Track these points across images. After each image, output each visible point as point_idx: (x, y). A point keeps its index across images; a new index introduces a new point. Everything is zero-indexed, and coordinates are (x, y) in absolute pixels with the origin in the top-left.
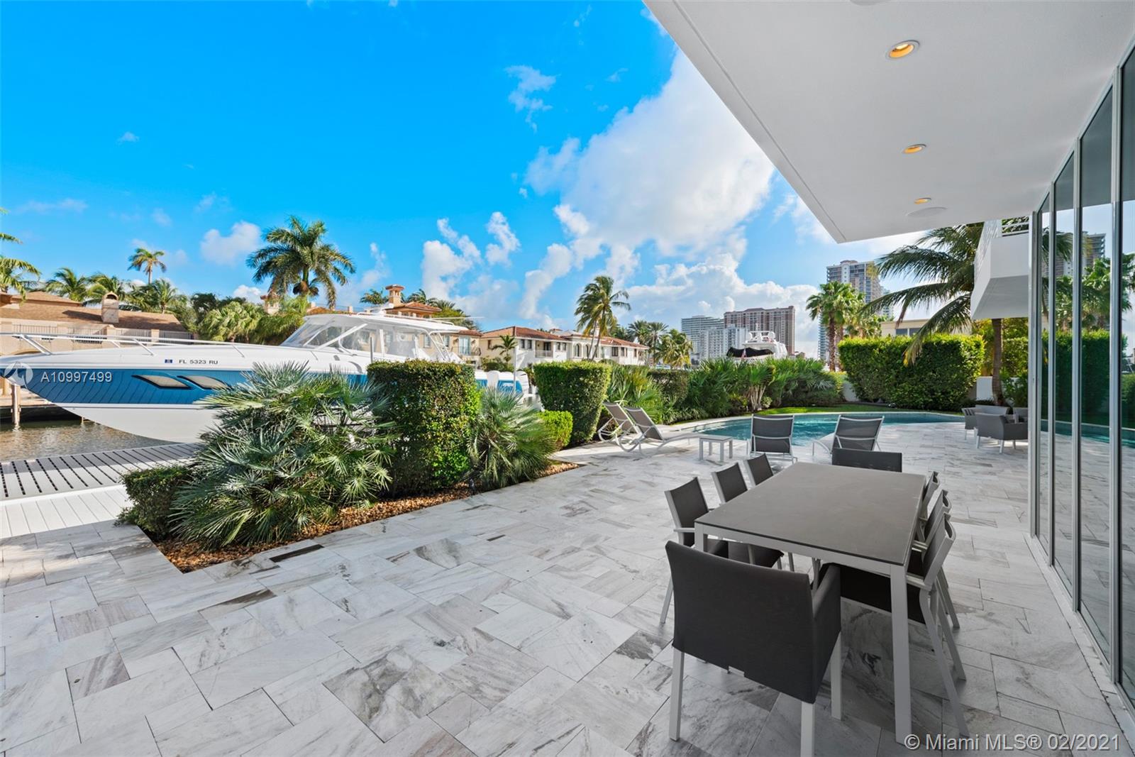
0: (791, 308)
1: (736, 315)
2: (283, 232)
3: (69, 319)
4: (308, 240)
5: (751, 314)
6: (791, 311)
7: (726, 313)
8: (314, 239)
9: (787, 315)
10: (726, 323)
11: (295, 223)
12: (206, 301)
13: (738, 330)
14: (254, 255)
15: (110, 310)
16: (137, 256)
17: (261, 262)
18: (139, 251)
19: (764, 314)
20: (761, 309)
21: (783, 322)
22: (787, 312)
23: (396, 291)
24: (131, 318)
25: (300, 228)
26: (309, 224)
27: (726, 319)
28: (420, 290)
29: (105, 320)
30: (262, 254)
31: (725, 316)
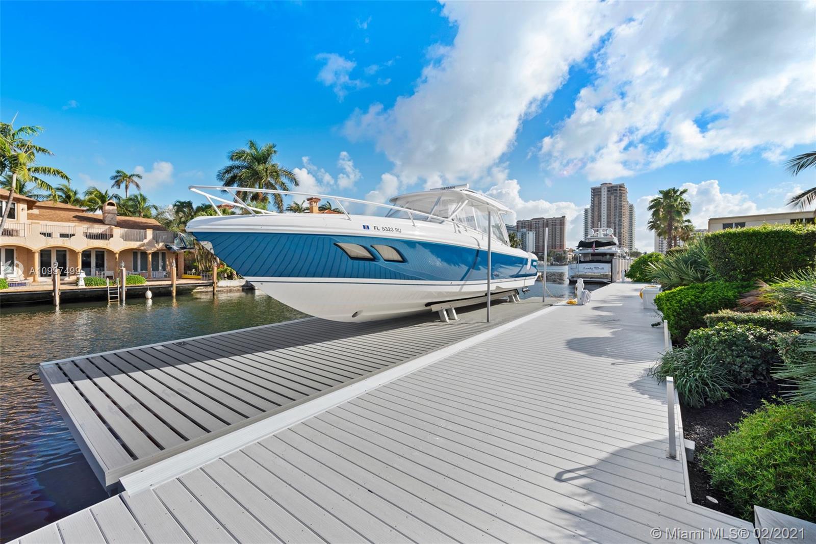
0: (564, 217)
1: (525, 223)
2: (244, 152)
3: (79, 221)
4: (263, 159)
5: (536, 222)
6: (564, 220)
7: (518, 221)
8: (267, 158)
9: (561, 222)
10: (518, 228)
11: (252, 145)
12: (185, 207)
13: (528, 233)
14: (223, 171)
15: (110, 215)
16: (117, 176)
17: (228, 176)
18: (118, 172)
19: (545, 222)
20: (543, 218)
21: (558, 227)
22: (561, 220)
23: (315, 202)
24: (125, 221)
25: (256, 150)
26: (263, 147)
27: (517, 226)
28: (328, 202)
29: (106, 222)
30: (229, 170)
31: (517, 224)
